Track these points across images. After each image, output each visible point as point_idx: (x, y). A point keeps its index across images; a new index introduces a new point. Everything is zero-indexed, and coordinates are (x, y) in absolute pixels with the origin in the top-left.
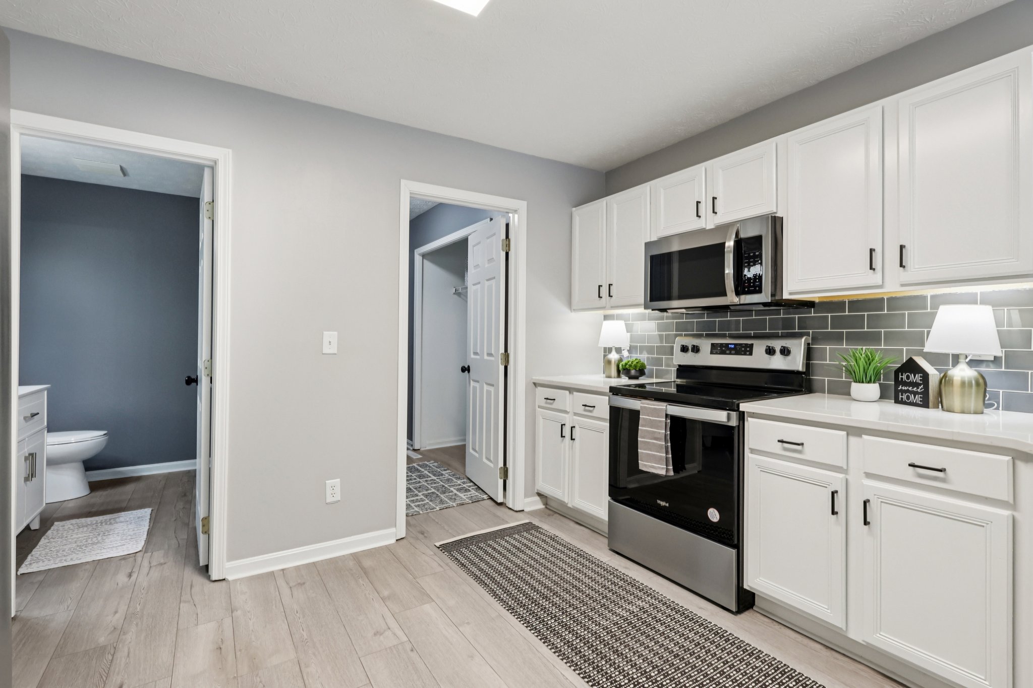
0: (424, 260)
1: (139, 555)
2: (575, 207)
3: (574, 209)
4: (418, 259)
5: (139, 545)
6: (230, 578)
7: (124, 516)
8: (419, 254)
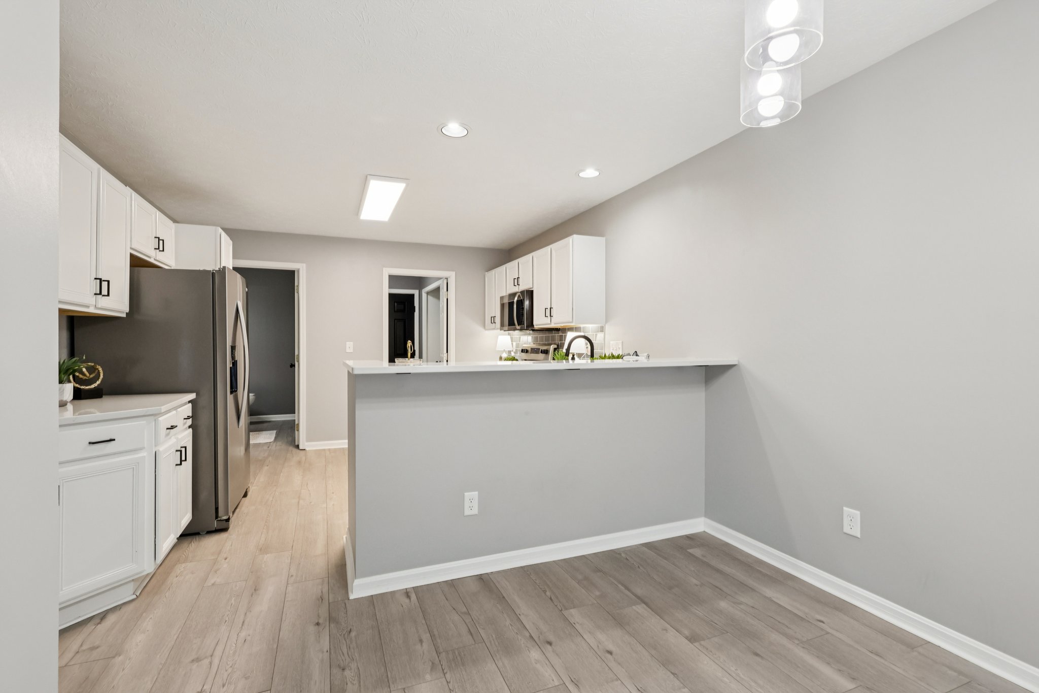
0: (428, 296)
1: (272, 443)
2: (487, 271)
3: (486, 273)
4: (424, 296)
5: (272, 439)
6: (307, 449)
7: (264, 432)
8: (425, 293)
